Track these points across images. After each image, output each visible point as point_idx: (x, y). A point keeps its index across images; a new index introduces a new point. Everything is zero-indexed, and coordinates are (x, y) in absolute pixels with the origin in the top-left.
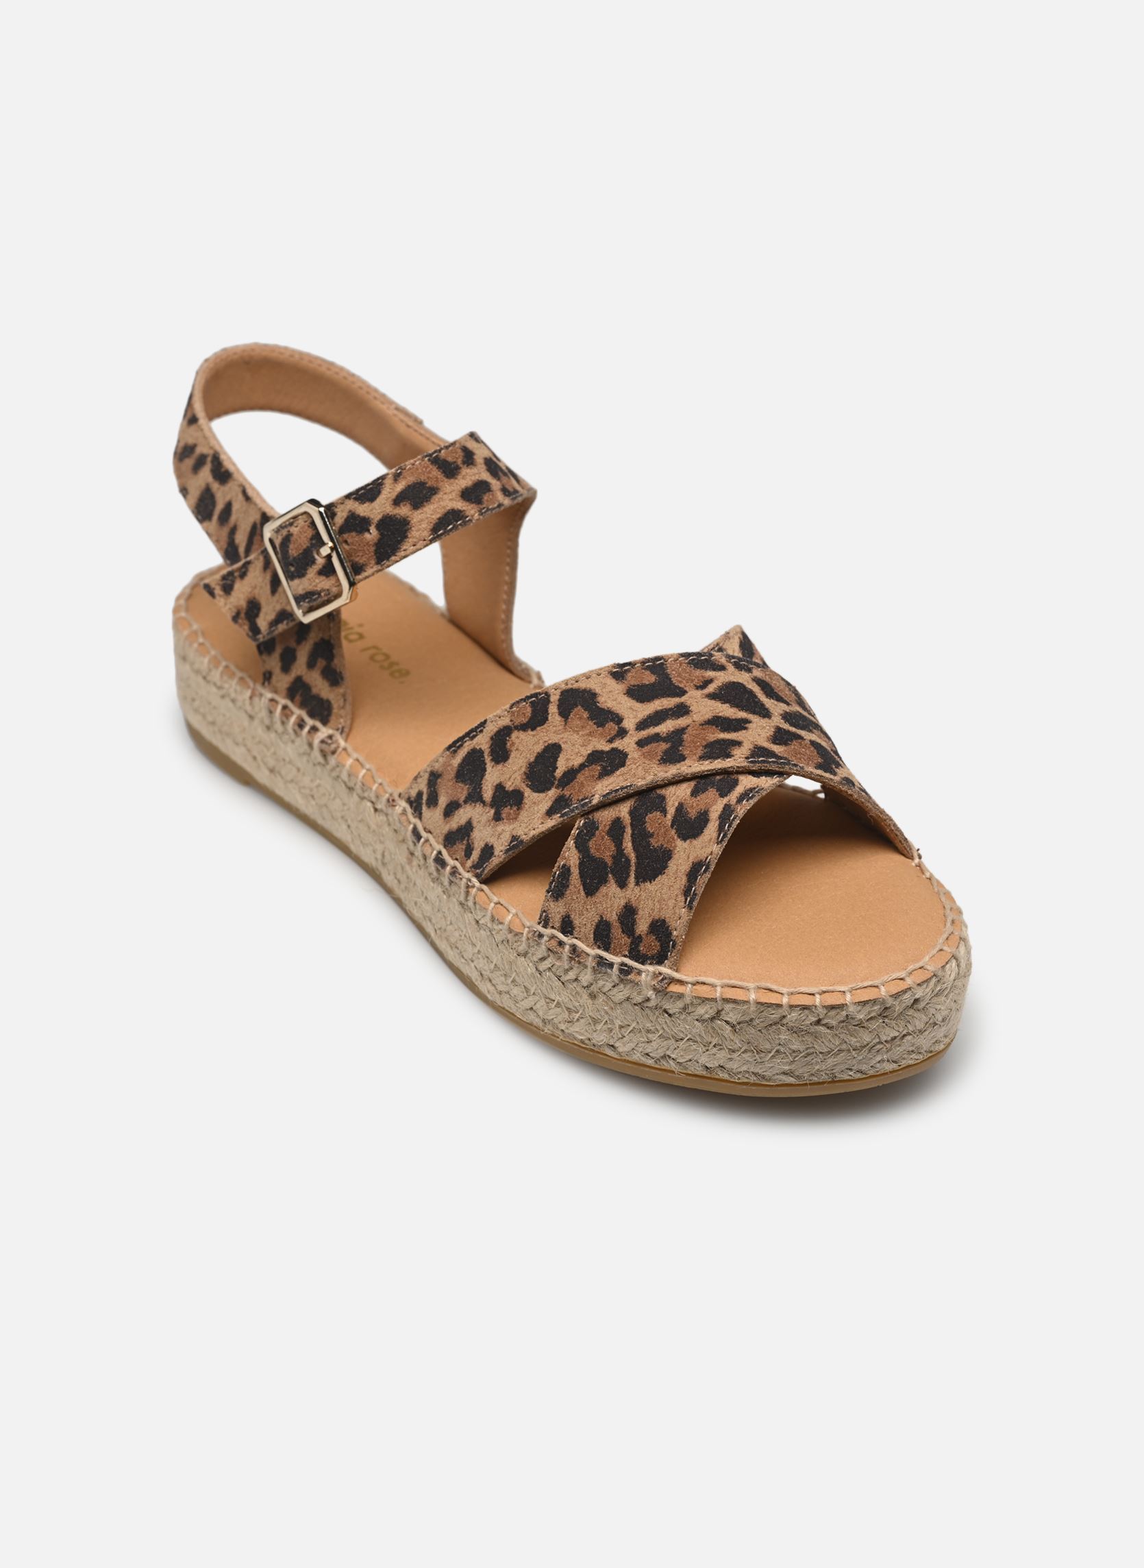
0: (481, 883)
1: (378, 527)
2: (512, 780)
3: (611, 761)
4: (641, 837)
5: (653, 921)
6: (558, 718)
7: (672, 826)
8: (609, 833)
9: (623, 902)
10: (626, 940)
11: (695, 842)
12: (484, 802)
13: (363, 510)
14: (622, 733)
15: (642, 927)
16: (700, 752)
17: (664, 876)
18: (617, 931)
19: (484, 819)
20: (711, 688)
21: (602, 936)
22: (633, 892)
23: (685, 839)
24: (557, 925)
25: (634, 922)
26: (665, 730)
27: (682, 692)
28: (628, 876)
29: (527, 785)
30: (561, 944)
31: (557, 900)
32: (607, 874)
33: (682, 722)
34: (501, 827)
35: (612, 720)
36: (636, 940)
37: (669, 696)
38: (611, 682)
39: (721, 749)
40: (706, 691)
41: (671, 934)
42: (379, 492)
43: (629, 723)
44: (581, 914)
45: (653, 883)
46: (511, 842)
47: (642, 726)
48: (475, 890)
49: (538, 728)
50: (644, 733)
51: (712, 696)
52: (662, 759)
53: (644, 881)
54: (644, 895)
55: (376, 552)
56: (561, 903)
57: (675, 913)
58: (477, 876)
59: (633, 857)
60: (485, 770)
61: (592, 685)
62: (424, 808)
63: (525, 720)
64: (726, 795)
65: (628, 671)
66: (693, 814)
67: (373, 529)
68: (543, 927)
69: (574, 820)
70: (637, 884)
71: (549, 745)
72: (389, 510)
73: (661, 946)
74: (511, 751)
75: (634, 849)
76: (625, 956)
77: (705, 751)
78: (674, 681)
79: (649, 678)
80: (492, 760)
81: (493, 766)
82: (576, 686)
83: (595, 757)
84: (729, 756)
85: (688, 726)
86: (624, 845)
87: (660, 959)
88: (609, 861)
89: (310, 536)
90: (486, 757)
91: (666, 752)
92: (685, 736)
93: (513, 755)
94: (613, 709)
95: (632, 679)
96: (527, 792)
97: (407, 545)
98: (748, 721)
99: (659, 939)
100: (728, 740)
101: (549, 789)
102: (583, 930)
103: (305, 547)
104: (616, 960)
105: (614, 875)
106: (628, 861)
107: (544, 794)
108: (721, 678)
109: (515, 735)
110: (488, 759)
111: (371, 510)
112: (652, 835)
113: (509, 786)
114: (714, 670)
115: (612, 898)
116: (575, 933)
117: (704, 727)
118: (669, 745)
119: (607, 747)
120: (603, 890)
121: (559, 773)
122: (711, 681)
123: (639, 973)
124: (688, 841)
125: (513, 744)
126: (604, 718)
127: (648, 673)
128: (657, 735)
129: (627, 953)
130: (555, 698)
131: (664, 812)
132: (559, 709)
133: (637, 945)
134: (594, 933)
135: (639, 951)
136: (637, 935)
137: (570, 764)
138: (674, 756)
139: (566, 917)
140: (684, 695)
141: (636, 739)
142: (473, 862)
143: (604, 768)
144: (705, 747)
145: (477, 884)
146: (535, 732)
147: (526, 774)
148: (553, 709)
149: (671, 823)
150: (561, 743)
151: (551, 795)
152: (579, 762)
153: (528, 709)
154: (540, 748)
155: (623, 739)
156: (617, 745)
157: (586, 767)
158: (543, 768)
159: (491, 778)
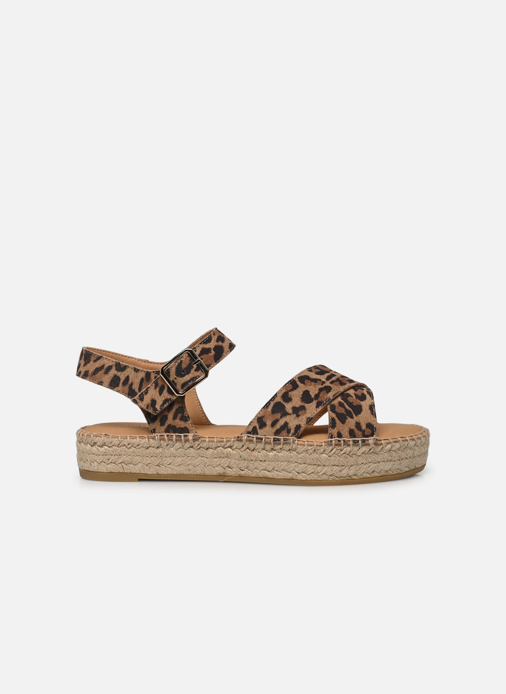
0: (297, 439)
1: (214, 350)
2: (297, 404)
3: (327, 389)
4: (350, 405)
5: (366, 425)
6: (302, 385)
7: (357, 399)
8: (340, 406)
9: (355, 422)
10: (360, 433)
11: (366, 401)
12: (290, 414)
13: (207, 346)
15: (364, 427)
17: (363, 412)
18: (356, 431)
19: (292, 419)
21: (352, 434)
22: (356, 418)
23: (362, 401)
24: (336, 436)
25: (361, 427)
28: (352, 415)
29: (304, 403)
30: (339, 441)
31: (334, 428)
32: (346, 416)
34: (300, 418)
35: (318, 380)
36: (364, 432)
38: (310, 373)
41: (374, 426)
42: (211, 340)
43: (323, 380)
44: (343, 430)
45: (361, 414)
46: (307, 420)
48: (296, 441)
49: (297, 389)
52: (340, 385)
53: (358, 415)
54: (360, 418)
55: (214, 358)
56: (335, 429)
57: (372, 420)
58: (296, 437)
59: (351, 409)
60: (285, 406)
61: (305, 374)
62: (259, 430)
63: (291, 388)
66: (360, 395)
67: (212, 351)
68: (331, 439)
69: (327, 406)
70: (356, 416)
71: (304, 391)
72: (216, 344)
73: (372, 431)
74: (292, 397)
75: (350, 407)
76: (362, 437)
80: (285, 403)
81: (287, 404)
82: (301, 375)
83: (321, 390)
86: (346, 407)
87: (372, 435)
88: (345, 413)
89: (189, 359)
90: (282, 403)
93: (293, 398)
94: (316, 378)
95: (314, 371)
96: (306, 405)
97: (224, 354)
99: (370, 429)
101: (312, 401)
102: (345, 434)
103: (188, 363)
104: (359, 439)
105: (348, 416)
106: (350, 411)
107: (312, 403)
109: (290, 393)
110: (283, 403)
111: (210, 345)
112: (353, 403)
113: (297, 406)
115: (351, 423)
116: (343, 436)
119: (323, 386)
120: (347, 420)
121: (313, 396)
123: (368, 440)
124: (364, 401)
125: (291, 395)
126: (315, 381)
129: (362, 436)
130: (297, 380)
131: (351, 397)
132: (300, 382)
133: (364, 433)
134: (349, 434)
135: (365, 435)
136: (363, 430)
137: (315, 394)
139: (338, 432)
141: (329, 382)
142: (292, 433)
143: (326, 391)
145: (296, 439)
146: (297, 390)
147: (301, 401)
148: (298, 383)
149: (355, 399)
150: (308, 390)
151: (315, 402)
152: (317, 392)
153: (290, 385)
154: (301, 393)
155: (325, 383)
156: (324, 385)
157: (320, 392)
158: (306, 397)
159: (289, 407)
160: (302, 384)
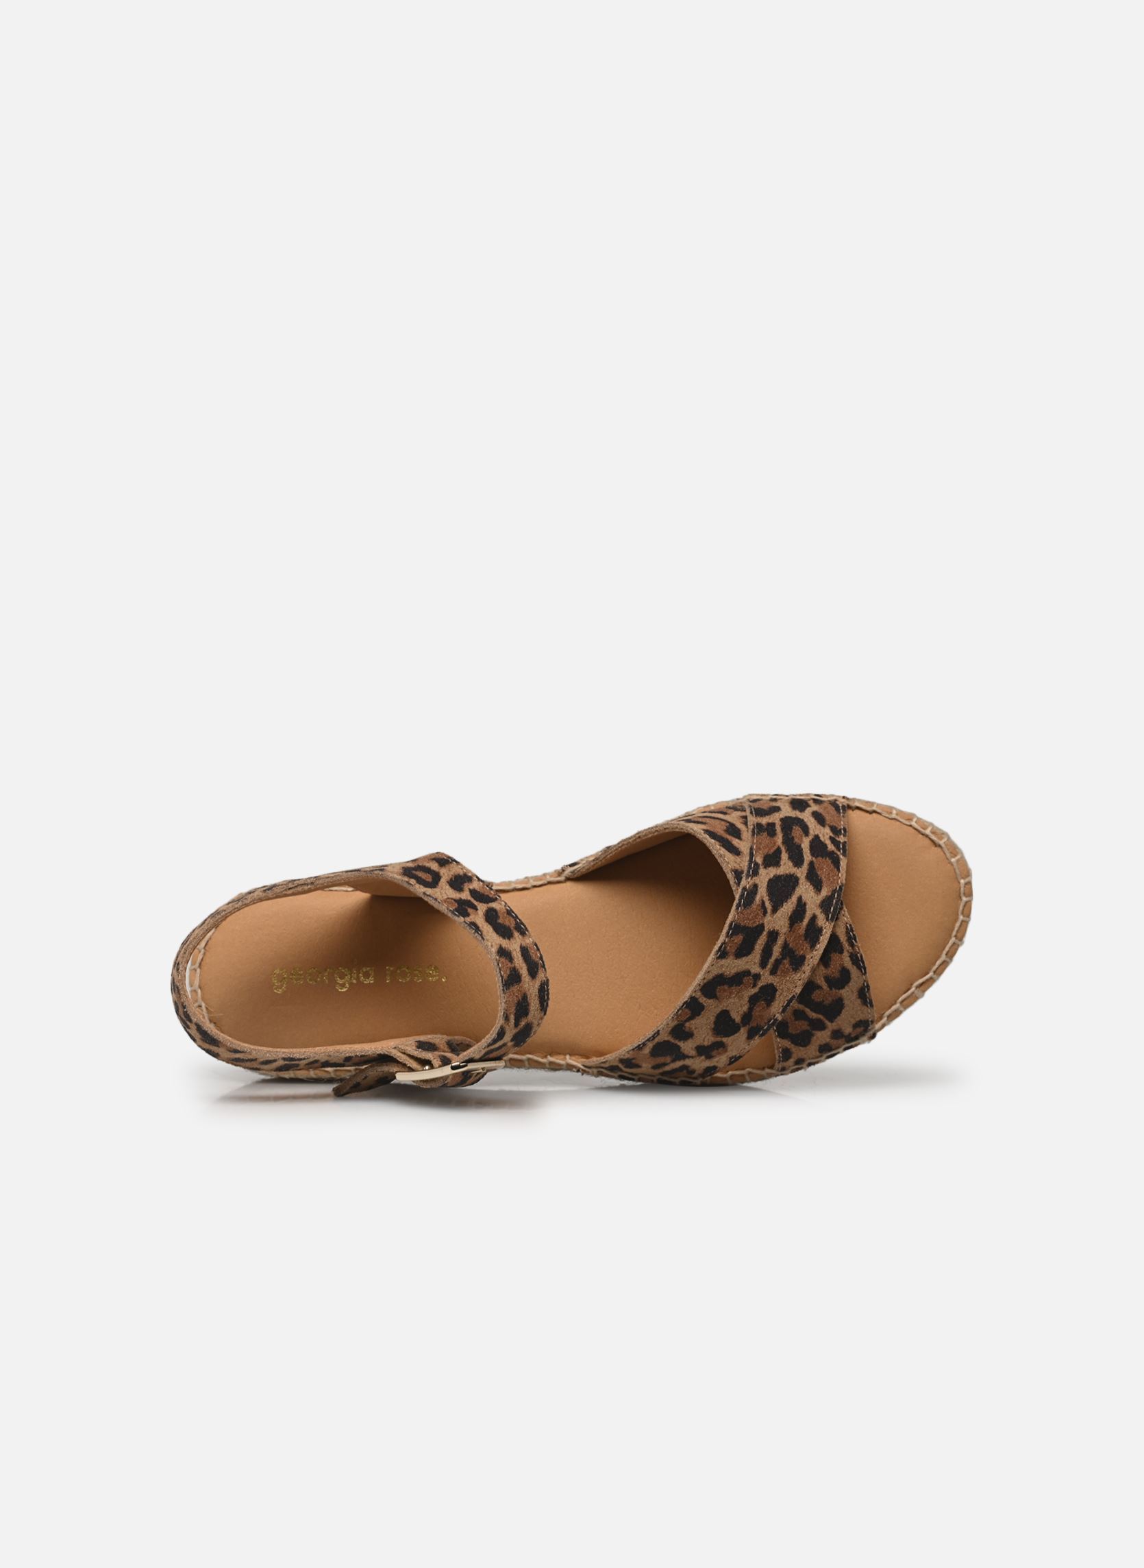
2: (706, 1040)
3: (768, 993)
4: (818, 1006)
5: (853, 1026)
7: (831, 989)
8: (796, 1019)
9: (829, 1033)
11: (850, 984)
12: (691, 1055)
14: (757, 977)
16: (807, 946)
17: (845, 1007)
19: (696, 1061)
20: (768, 905)
22: (832, 1025)
23: (843, 987)
26: (777, 954)
27: (762, 927)
28: (824, 1024)
29: (720, 1037)
32: (811, 1032)
33: (780, 941)
34: (715, 1058)
35: (744, 976)
37: (759, 936)
38: (723, 962)
39: (813, 933)
40: (769, 911)
43: (755, 969)
45: (841, 1014)
47: (763, 964)
49: (702, 1013)
50: (769, 966)
51: (775, 910)
52: (793, 969)
53: (835, 1017)
54: (840, 1022)
57: (864, 1014)
59: (819, 1016)
60: (679, 1046)
61: (715, 972)
63: (690, 1015)
64: (843, 950)
65: (725, 948)
66: (837, 975)
69: (769, 1031)
70: (832, 1021)
71: (717, 1014)
74: (692, 1031)
75: (816, 1013)
77: (808, 940)
78: (750, 925)
79: (739, 939)
80: (679, 1041)
81: (684, 1042)
82: (705, 981)
83: (753, 1000)
84: (820, 930)
85: (786, 939)
86: (810, 1016)
88: (808, 1028)
90: (673, 1041)
91: (791, 964)
92: (791, 945)
93: (695, 1032)
94: (738, 971)
95: (731, 949)
96: (724, 1040)
98: (800, 899)
100: (809, 922)
101: (739, 1029)
106: (817, 1019)
108: (762, 893)
109: (687, 1024)
110: (676, 1042)
112: (823, 1000)
113: (707, 1043)
114: (756, 894)
117: (793, 930)
118: (788, 959)
119: (756, 990)
121: (738, 1019)
122: (763, 902)
124: (846, 987)
125: (690, 1028)
126: (738, 979)
127: (734, 938)
128: (776, 960)
130: (699, 995)
131: (819, 987)
132: (706, 996)
137: (741, 1013)
138: (798, 962)
140: (764, 927)
141: (768, 972)
143: (765, 1000)
144: (806, 939)
146: (701, 1016)
147: (715, 1034)
148: (703, 1000)
149: (828, 989)
150: (724, 1008)
151: (743, 1032)
152: (745, 1008)
153: (687, 1010)
154: (712, 1019)
155: (760, 979)
156: (760, 984)
157: (753, 1007)
158: (725, 1025)
159: (687, 1047)
160: (712, 1000)
